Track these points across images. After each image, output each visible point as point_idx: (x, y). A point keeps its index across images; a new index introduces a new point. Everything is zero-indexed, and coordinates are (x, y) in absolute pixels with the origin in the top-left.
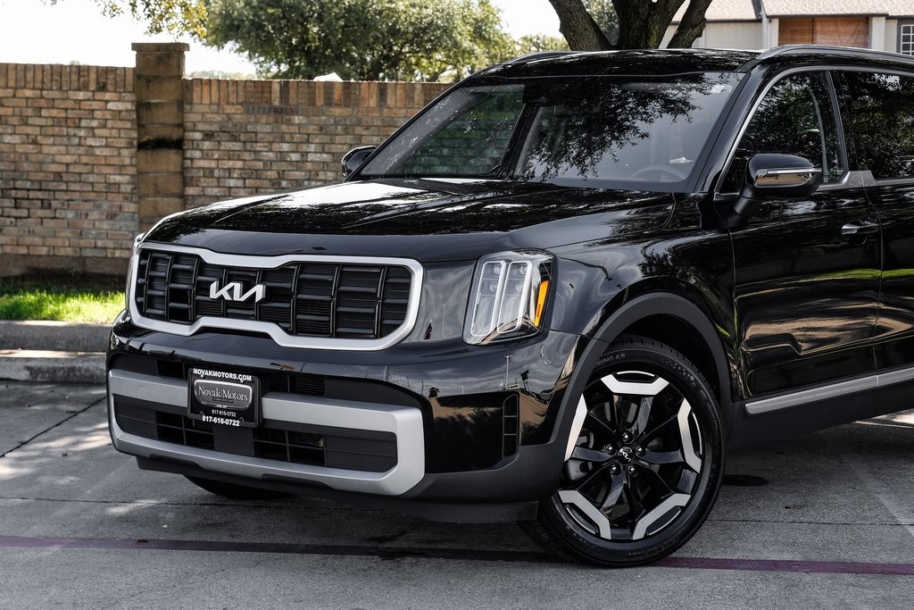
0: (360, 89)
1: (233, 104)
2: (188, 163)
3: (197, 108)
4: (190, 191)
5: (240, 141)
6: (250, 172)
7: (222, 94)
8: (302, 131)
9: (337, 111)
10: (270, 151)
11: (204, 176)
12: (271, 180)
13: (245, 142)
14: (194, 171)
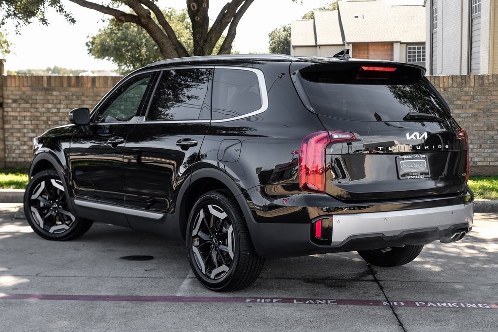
0: (83, 79)
1: (25, 86)
2: (6, 114)
3: (9, 89)
4: (7, 126)
5: (29, 103)
6: (34, 117)
7: (21, 82)
8: (57, 98)
9: (73, 89)
10: (43, 108)
11: (13, 119)
12: (43, 121)
13: (31, 104)
14: (9, 117)
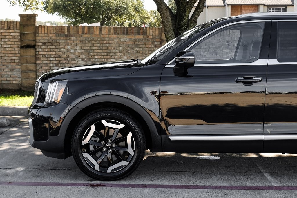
0: (93, 28)
1: (52, 33)
2: (37, 53)
3: (40, 35)
4: (38, 62)
5: (54, 45)
6: (57, 55)
7: (48, 30)
8: (74, 42)
9: (86, 36)
10: (64, 49)
11: (43, 57)
12: (64, 58)
13: (56, 46)
14: (39, 55)
